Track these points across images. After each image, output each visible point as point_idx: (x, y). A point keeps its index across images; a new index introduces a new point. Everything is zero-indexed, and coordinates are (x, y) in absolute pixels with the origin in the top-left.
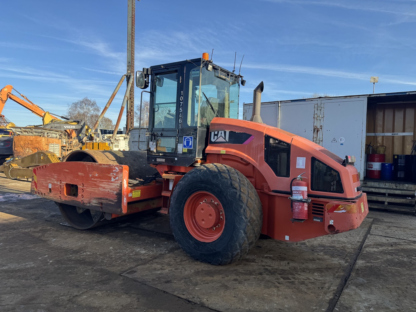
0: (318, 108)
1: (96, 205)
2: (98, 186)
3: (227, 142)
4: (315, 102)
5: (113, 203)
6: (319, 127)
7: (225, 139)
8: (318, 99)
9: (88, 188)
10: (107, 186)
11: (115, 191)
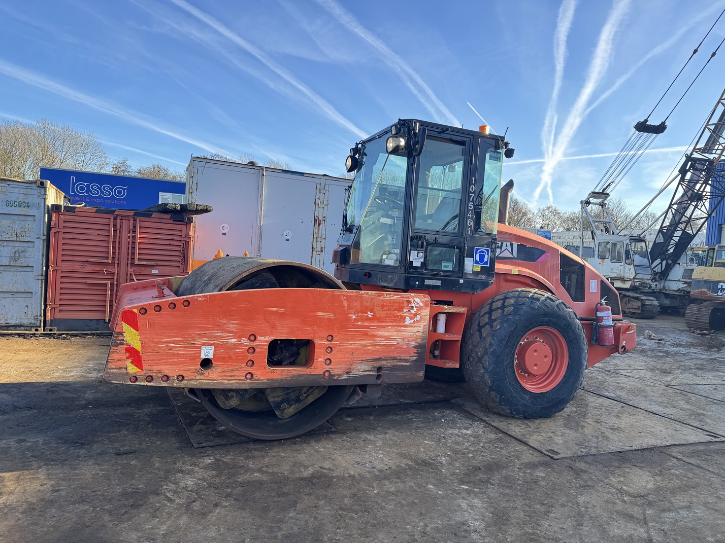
0: (322, 190)
1: (368, 373)
2: (374, 337)
3: (514, 258)
4: (318, 181)
5: (408, 364)
6: (321, 218)
7: (512, 254)
8: (322, 177)
9: (346, 342)
10: (395, 334)
11: (413, 340)
